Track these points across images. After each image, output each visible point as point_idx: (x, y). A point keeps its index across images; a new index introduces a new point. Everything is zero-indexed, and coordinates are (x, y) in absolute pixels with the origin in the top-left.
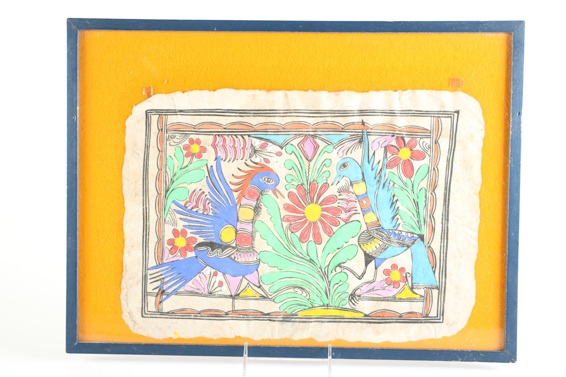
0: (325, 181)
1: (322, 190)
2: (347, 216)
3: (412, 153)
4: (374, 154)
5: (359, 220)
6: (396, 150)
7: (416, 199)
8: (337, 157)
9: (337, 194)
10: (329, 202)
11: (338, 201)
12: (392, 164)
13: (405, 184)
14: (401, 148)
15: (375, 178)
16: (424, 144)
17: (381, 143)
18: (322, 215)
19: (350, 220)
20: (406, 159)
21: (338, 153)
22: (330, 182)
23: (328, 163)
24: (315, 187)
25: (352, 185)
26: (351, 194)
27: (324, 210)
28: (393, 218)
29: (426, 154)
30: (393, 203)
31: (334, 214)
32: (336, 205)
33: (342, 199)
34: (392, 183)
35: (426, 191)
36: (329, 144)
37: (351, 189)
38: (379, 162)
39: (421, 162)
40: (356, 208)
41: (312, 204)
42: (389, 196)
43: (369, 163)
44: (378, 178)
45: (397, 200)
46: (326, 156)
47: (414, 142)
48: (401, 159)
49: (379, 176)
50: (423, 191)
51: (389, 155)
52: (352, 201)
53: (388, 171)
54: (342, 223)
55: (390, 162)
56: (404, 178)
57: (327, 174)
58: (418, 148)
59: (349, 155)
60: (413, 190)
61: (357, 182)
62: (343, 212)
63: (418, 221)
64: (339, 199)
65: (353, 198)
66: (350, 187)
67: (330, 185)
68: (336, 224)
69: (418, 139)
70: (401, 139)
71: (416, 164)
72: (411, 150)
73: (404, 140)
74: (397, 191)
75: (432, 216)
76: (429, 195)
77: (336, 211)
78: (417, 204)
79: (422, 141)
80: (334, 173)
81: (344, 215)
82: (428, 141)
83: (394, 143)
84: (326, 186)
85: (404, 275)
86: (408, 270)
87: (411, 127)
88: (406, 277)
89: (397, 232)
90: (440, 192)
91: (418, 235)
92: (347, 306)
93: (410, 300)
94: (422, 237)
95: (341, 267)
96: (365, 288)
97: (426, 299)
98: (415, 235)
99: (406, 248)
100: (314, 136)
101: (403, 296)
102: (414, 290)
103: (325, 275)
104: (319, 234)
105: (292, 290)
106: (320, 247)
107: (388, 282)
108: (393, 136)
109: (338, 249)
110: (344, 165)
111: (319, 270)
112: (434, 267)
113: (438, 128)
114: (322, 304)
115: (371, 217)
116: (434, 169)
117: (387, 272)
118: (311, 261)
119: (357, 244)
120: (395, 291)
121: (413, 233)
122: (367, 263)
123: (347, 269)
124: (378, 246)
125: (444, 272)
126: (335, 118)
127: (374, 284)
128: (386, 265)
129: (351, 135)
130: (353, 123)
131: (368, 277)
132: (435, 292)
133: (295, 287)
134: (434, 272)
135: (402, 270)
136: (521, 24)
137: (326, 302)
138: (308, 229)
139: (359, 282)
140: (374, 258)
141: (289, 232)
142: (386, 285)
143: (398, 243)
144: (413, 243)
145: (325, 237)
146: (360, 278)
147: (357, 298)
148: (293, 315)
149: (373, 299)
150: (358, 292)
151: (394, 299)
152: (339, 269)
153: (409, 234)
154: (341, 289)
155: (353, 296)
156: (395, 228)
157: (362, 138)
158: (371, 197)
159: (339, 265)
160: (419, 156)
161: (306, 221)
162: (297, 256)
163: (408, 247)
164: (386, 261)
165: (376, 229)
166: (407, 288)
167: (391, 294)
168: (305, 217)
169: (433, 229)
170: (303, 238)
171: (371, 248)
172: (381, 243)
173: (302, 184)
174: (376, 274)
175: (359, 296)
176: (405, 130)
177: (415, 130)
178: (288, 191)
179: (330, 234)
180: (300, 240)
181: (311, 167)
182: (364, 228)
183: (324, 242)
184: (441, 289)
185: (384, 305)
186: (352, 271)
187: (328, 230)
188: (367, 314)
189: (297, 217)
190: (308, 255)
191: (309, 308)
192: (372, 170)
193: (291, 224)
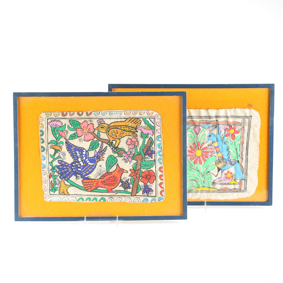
0: (203, 142)
1: (202, 145)
2: (211, 154)
3: (234, 131)
4: (221, 132)
5: (215, 156)
6: (229, 130)
7: (236, 148)
8: (207, 133)
9: (208, 146)
10: (205, 149)
11: (208, 149)
12: (227, 135)
13: (232, 142)
14: (231, 129)
15: (221, 140)
16: (239, 128)
17: (223, 128)
18: (202, 154)
19: (212, 156)
20: (232, 133)
21: (207, 131)
22: (205, 142)
23: (204, 135)
24: (199, 144)
25: (213, 143)
26: (212, 146)
27: (203, 152)
28: (228, 155)
29: (240, 132)
30: (228, 149)
31: (206, 153)
32: (207, 150)
33: (209, 148)
34: (227, 142)
35: (240, 145)
36: (204, 128)
37: (212, 145)
38: (222, 135)
39: (238, 135)
40: (214, 151)
41: (198, 150)
42: (227, 147)
43: (219, 135)
44: (222, 141)
45: (229, 148)
46: (203, 132)
47: (235, 127)
48: (231, 133)
49: (222, 140)
50: (239, 145)
51: (226, 132)
52: (213, 149)
53: (226, 138)
54: (209, 157)
55: (227, 134)
56: (232, 140)
57: (204, 139)
58: (237, 129)
59: (212, 132)
60: (235, 145)
61: (215, 142)
62: (210, 153)
63: (237, 156)
64: (208, 148)
65: (213, 147)
66: (212, 144)
67: (205, 143)
68: (207, 157)
69: (237, 126)
70: (230, 126)
71: (236, 135)
72: (234, 130)
73: (232, 127)
74: (229, 145)
75: (242, 154)
76: (241, 146)
77: (207, 152)
78: (236, 150)
79: (238, 127)
80: (207, 139)
81: (210, 154)
82: (240, 127)
83: (228, 127)
84: (203, 143)
85: (232, 175)
86: (234, 173)
87: (234, 122)
88: (233, 176)
89: (229, 160)
90: (245, 145)
91: (237, 161)
92: (211, 187)
93: (234, 184)
94: (238, 161)
95: (209, 173)
96: (218, 180)
97: (240, 184)
98: (236, 161)
99: (232, 165)
100: (199, 126)
101: (232, 183)
102: (235, 180)
103: (203, 176)
104: (201, 161)
105: (191, 181)
106: (201, 166)
107: (226, 177)
108: (228, 125)
109: (208, 166)
110: (210, 136)
111: (201, 174)
112: (243, 172)
113: (244, 121)
114: (202, 186)
115: (220, 155)
116: (243, 137)
117: (226, 174)
118: (198, 171)
119: (215, 164)
120: (229, 181)
121: (235, 160)
122: (219, 171)
123: (211, 173)
124: (222, 165)
125: (246, 174)
126: (206, 119)
127: (221, 179)
128: (225, 172)
129: (212, 125)
130: (213, 121)
131: (219, 176)
132: (243, 181)
133: (192, 180)
134: (243, 174)
135: (231, 173)
136: (273, 85)
137: (204, 185)
138: (197, 159)
139: (216, 178)
140: (221, 169)
141: (190, 160)
142: (225, 179)
143: (229, 163)
144: (235, 164)
145: (203, 162)
146: (216, 176)
147: (215, 184)
148: (192, 190)
149: (221, 184)
150: (215, 182)
151: (229, 184)
152: (208, 173)
153: (234, 160)
154: (209, 180)
155: (214, 183)
156: (229, 158)
157: (216, 126)
158: (220, 147)
159: (208, 172)
160: (237, 132)
161: (196, 156)
162: (193, 169)
163: (233, 165)
164: (225, 170)
165: (222, 159)
166: (233, 180)
167: (227, 182)
168: (196, 155)
169: (242, 159)
170: (195, 163)
171: (220, 166)
172: (224, 164)
173: (195, 143)
174: (222, 175)
175: (216, 183)
176: (232, 123)
177: (236, 123)
178: (190, 145)
179: (205, 161)
180: (194, 163)
181: (198, 137)
182: (217, 158)
183: (203, 164)
184: (245, 180)
185: (224, 186)
186: (213, 174)
187: (204, 159)
188: (219, 189)
189: (193, 155)
190: (197, 168)
191: (198, 187)
192: (220, 137)
193: (191, 157)
